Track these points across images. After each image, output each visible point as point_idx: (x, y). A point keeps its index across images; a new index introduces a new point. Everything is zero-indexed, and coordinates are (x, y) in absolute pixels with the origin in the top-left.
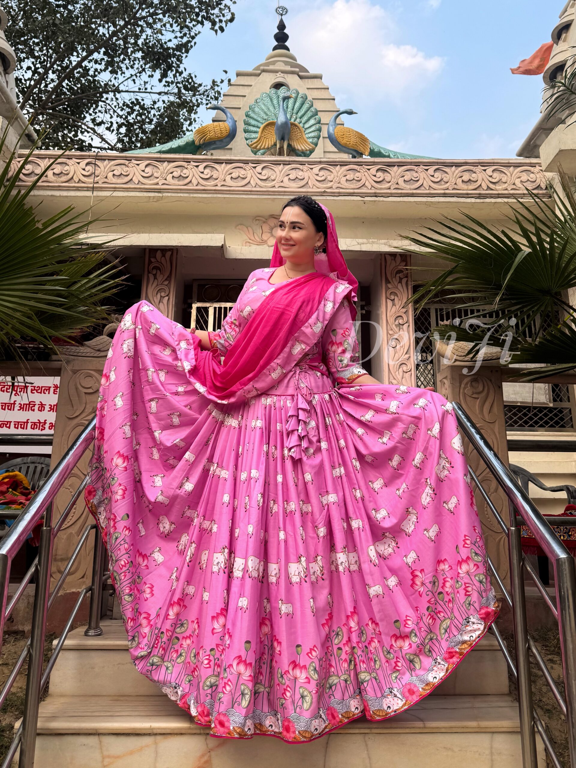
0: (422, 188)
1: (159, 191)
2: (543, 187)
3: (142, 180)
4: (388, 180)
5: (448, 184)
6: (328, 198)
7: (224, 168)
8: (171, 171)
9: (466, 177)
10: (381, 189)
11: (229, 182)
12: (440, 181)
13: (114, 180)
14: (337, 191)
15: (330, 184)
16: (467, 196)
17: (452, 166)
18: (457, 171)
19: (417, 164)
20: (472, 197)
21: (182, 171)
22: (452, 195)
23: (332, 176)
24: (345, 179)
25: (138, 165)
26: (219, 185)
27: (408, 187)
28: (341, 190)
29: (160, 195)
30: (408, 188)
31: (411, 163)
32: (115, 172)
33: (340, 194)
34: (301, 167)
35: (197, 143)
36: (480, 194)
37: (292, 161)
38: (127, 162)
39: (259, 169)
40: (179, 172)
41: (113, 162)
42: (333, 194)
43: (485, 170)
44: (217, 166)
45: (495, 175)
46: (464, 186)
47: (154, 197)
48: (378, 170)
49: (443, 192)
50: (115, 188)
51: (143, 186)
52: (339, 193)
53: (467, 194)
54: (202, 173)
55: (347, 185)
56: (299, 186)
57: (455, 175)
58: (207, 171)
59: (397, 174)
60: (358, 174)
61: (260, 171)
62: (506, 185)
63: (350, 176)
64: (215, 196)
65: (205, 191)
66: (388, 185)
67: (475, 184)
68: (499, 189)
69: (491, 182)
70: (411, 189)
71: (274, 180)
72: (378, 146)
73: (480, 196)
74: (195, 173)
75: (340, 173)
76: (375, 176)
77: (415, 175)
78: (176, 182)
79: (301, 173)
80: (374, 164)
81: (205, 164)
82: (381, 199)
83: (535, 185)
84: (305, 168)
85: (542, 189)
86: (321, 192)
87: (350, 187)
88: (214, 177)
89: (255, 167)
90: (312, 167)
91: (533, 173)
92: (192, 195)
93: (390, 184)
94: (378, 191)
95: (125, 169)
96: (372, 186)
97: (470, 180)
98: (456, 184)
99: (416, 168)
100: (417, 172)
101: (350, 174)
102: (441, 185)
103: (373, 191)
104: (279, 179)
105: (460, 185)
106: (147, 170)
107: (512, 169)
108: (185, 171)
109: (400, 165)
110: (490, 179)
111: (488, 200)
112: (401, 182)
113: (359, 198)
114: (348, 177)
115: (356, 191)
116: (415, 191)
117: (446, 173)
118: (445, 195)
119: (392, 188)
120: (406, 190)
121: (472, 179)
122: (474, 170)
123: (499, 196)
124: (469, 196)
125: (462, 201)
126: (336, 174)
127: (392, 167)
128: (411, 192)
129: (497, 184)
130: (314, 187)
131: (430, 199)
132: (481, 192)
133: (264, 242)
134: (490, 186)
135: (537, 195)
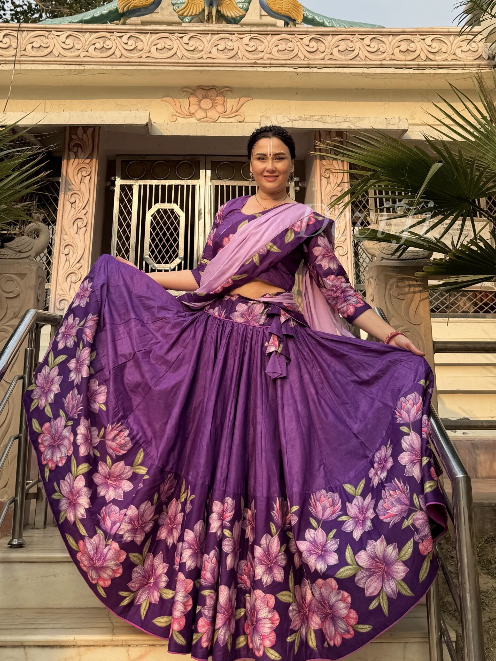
0: (358, 58)
1: (80, 63)
2: (486, 57)
3: (62, 52)
4: (322, 50)
5: (386, 54)
6: (259, 69)
7: (149, 39)
8: (93, 42)
9: (404, 46)
10: (314, 60)
11: (154, 53)
12: (377, 51)
13: (33, 53)
14: (268, 62)
15: (261, 55)
17: (390, 35)
18: (394, 41)
19: (353, 33)
20: (411, 68)
21: (104, 43)
22: (390, 66)
23: (263, 46)
24: (276, 49)
25: (58, 36)
26: (144, 57)
27: (343, 57)
28: (273, 61)
29: (81, 68)
30: (343, 59)
31: (346, 32)
32: (35, 45)
33: (271, 65)
34: (230, 37)
35: (120, 11)
36: (418, 65)
37: (220, 31)
38: (47, 33)
39: (186, 39)
40: (102, 43)
41: (32, 34)
42: (264, 66)
43: (424, 39)
44: (141, 36)
45: (435, 44)
46: (402, 57)
47: (75, 70)
48: (311, 40)
49: (379, 62)
50: (34, 61)
51: (63, 59)
53: (405, 65)
54: (126, 43)
55: (278, 55)
56: (228, 57)
57: (392, 44)
58: (131, 42)
59: (332, 43)
60: (290, 44)
61: (187, 42)
62: (446, 55)
63: (282, 46)
64: (140, 68)
65: (128, 63)
66: (322, 56)
67: (414, 54)
68: (439, 59)
69: (430, 52)
70: (346, 60)
71: (202, 51)
72: (312, 12)
73: (418, 67)
74: (118, 45)
75: (271, 43)
76: (308, 46)
77: (351, 44)
78: (98, 54)
79: (230, 43)
80: (307, 33)
81: (129, 35)
82: (315, 70)
83: (476, 55)
84: (234, 37)
85: (483, 59)
86: (252, 63)
87: (281, 58)
88: (139, 48)
89: (181, 38)
90: (241, 36)
91: (474, 42)
92: (115, 68)
93: (324, 54)
94: (311, 62)
95: (45, 40)
96: (305, 57)
97: (408, 50)
99: (351, 37)
100: (352, 42)
101: (281, 44)
102: (378, 55)
103: (306, 62)
104: (207, 50)
105: (398, 55)
106: (68, 41)
107: (452, 38)
108: (108, 42)
110: (429, 49)
111: (427, 71)
112: (335, 51)
113: (291, 70)
114: (280, 47)
115: (288, 62)
116: (350, 62)
117: (383, 42)
118: (382, 66)
119: (326, 58)
120: (342, 61)
121: (410, 49)
122: (412, 39)
123: (439, 67)
124: (407, 66)
125: (400, 72)
126: (266, 43)
127: (326, 37)
128: (346, 63)
129: (436, 54)
130: (244, 58)
131: (366, 70)
132: (420, 63)
133: (191, 115)
134: (429, 57)
135: (479, 66)
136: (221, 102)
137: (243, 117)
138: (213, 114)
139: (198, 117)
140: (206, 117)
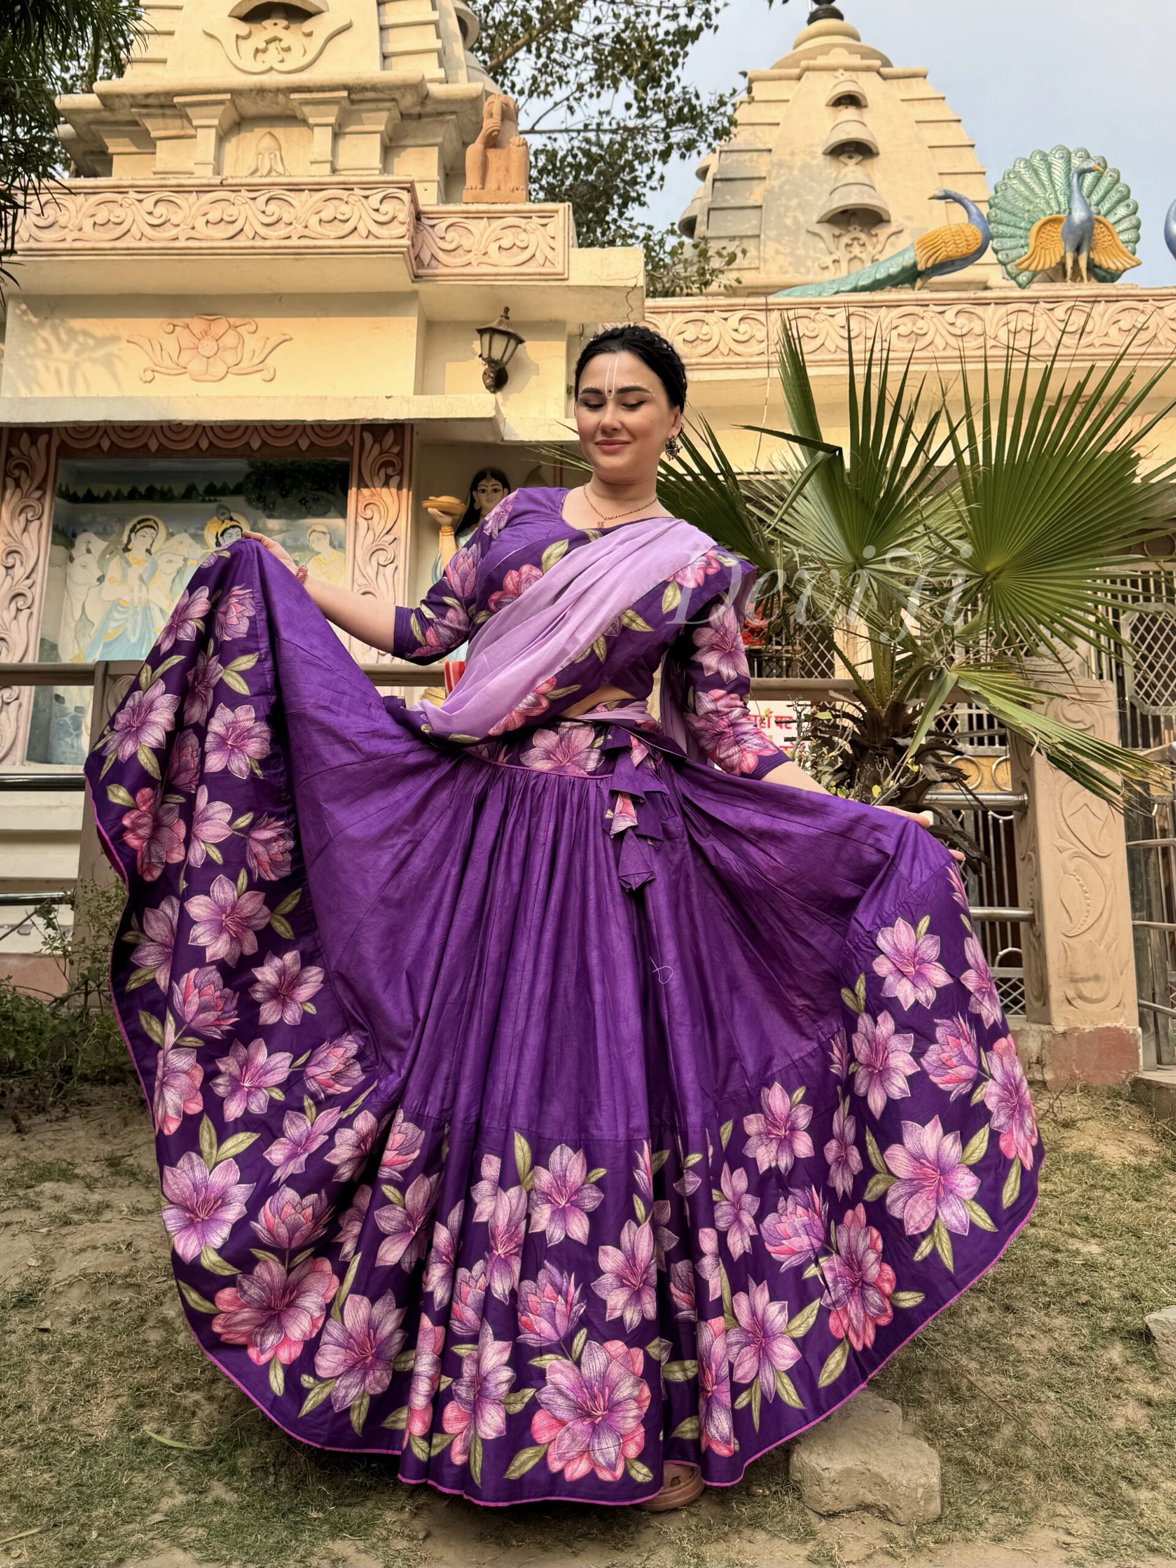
3: (842, 343)
7: (994, 314)
8: (894, 325)
21: (914, 324)
25: (833, 315)
26: (988, 346)
34: (1140, 305)
35: (921, 265)
37: (1121, 295)
38: (812, 313)
39: (1060, 311)
40: (910, 325)
41: (787, 314)
44: (979, 310)
51: (845, 356)
54: (953, 324)
58: (960, 321)
61: (1062, 316)
65: (960, 359)
71: (1090, 333)
74: (940, 327)
78: (904, 344)
79: (1141, 318)
81: (956, 308)
84: (1148, 307)
88: (976, 331)
89: (1052, 310)
90: (1161, 304)
92: (936, 368)
95: (809, 324)
104: (1100, 330)
108: (920, 323)
130: (1170, 343)
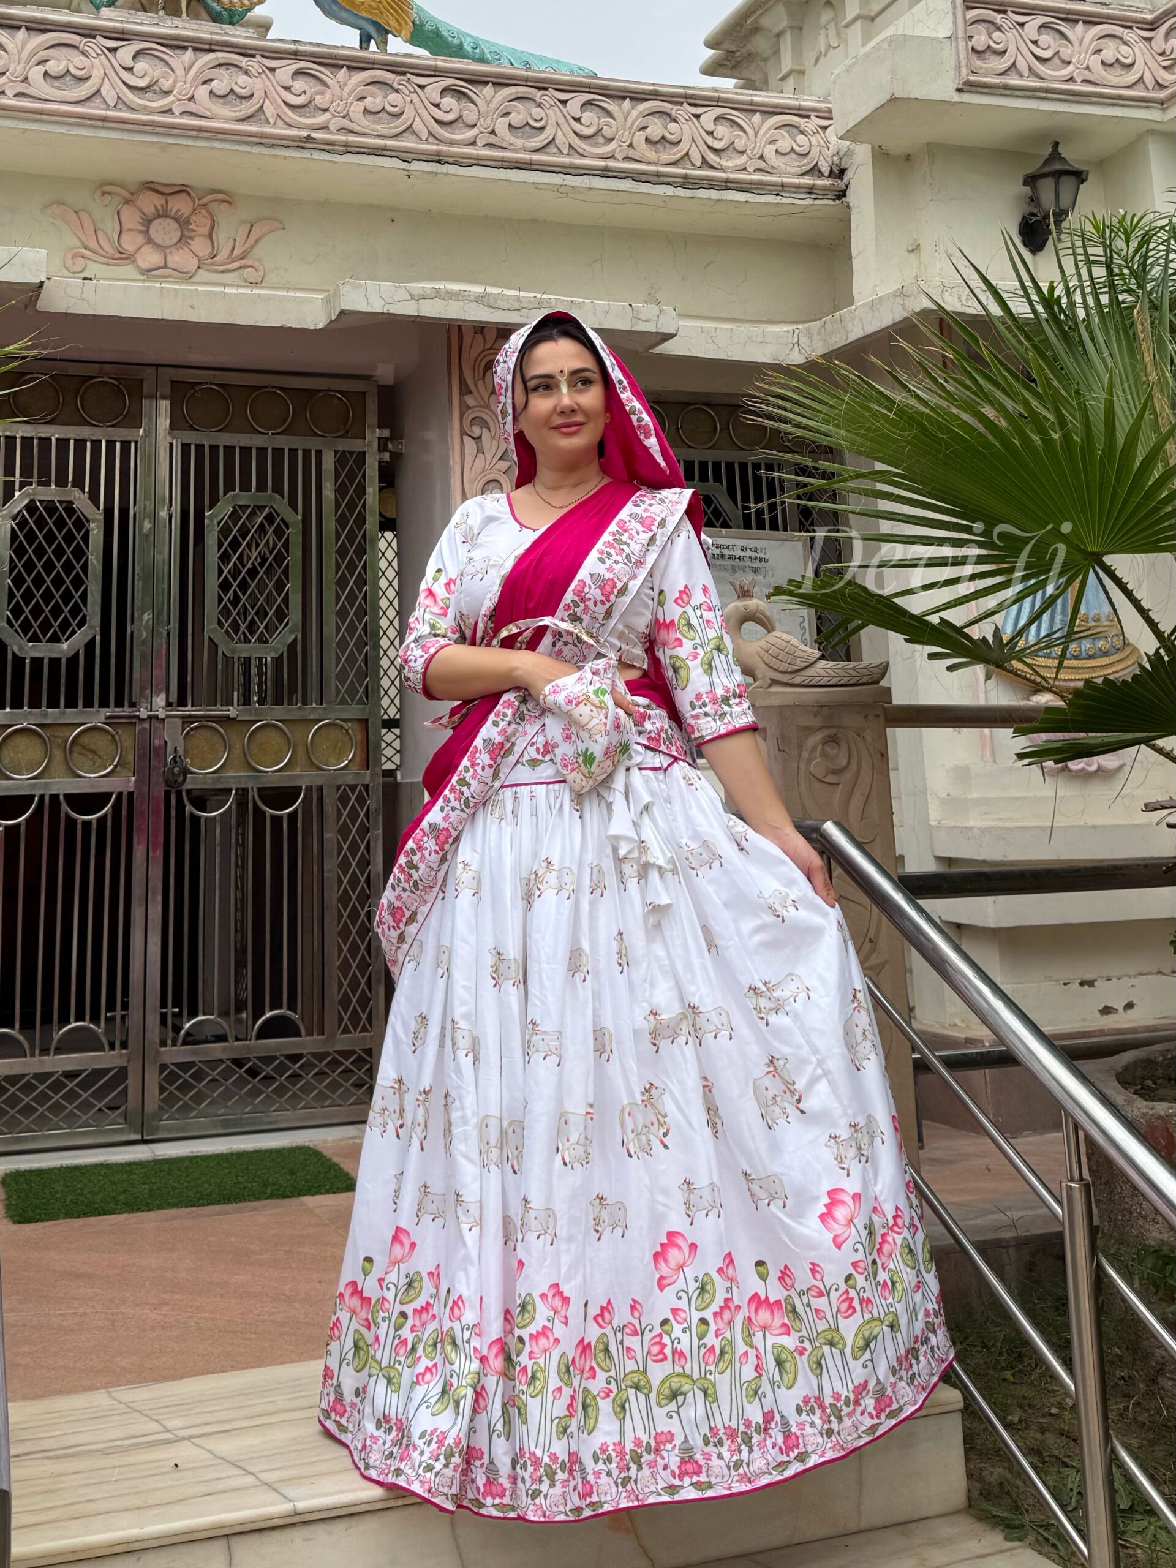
0: (553, 149)
2: (826, 170)
4: (470, 122)
5: (614, 144)
6: (317, 155)
9: (656, 129)
10: (452, 143)
11: (39, 85)
12: (595, 134)
14: (341, 138)
15: (321, 119)
16: (657, 179)
17: (624, 98)
18: (635, 113)
19: (542, 85)
20: (668, 184)
22: (622, 175)
23: (328, 96)
24: (358, 107)
26: (10, 93)
27: (519, 142)
28: (352, 138)
30: (520, 147)
31: (525, 82)
33: (348, 149)
36: (685, 177)
37: (217, 43)
39: (126, 54)
42: (329, 147)
43: (698, 116)
45: (722, 130)
46: (650, 154)
48: (445, 91)
49: (601, 163)
52: (346, 145)
53: (658, 175)
55: (364, 123)
56: (239, 115)
57: (630, 121)
59: (493, 106)
60: (393, 97)
61: (129, 63)
62: (744, 158)
63: (375, 101)
66: (470, 134)
67: (675, 149)
68: (729, 166)
69: (710, 147)
70: (525, 151)
71: (168, 92)
73: (687, 182)
75: (347, 89)
76: (437, 106)
77: (537, 112)
79: (242, 80)
80: (435, 73)
82: (452, 169)
83: (806, 164)
84: (253, 65)
85: (821, 174)
86: (299, 139)
87: (375, 131)
89: (114, 50)
90: (272, 64)
91: (802, 133)
93: (475, 131)
94: (444, 149)
96: (430, 134)
97: (663, 138)
98: (631, 145)
99: (538, 95)
100: (539, 105)
101: (374, 96)
102: (597, 145)
103: (435, 147)
105: (642, 150)
107: (758, 119)
109: (501, 82)
110: (710, 140)
111: (702, 193)
112: (501, 126)
113: (396, 163)
114: (368, 102)
115: (390, 143)
116: (535, 157)
117: (609, 114)
118: (605, 173)
119: (480, 143)
120: (517, 151)
121: (668, 135)
122: (673, 113)
123: (727, 185)
124: (662, 179)
125: (645, 191)
126: (336, 90)
127: (480, 87)
128: (527, 157)
129: (723, 155)
130: (279, 122)
131: (570, 180)
132: (689, 172)
133: (124, 257)
134: (707, 158)
135: (811, 190)
136: (205, 230)
137: (261, 273)
138: (180, 258)
139: (144, 265)
140: (165, 267)
